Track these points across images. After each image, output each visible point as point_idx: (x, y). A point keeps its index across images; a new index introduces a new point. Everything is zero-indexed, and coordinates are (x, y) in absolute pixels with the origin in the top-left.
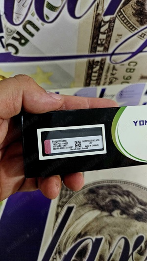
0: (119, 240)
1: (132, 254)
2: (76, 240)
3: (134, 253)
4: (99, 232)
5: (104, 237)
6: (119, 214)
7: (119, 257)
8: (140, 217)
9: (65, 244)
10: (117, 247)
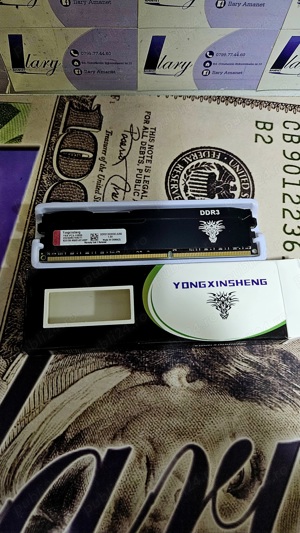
0: (179, 456)
1: (214, 494)
2: (47, 455)
3: (220, 492)
4: (121, 432)
5: (135, 446)
6: (184, 380)
7: (175, 506)
8: (244, 389)
9: (13, 470)
10: (171, 474)
